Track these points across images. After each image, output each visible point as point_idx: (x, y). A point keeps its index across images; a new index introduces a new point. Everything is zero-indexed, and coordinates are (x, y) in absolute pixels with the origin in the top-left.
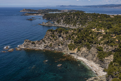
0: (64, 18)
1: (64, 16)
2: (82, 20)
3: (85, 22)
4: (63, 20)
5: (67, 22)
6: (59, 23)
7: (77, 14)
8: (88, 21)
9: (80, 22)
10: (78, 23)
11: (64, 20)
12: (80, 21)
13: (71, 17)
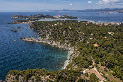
0: (50, 32)
1: (51, 30)
2: (71, 37)
3: (76, 40)
4: (48, 35)
5: (53, 38)
6: (44, 38)
7: (65, 29)
8: (80, 39)
9: (69, 40)
10: (66, 41)
11: (50, 34)
12: (69, 38)
13: (59, 31)
